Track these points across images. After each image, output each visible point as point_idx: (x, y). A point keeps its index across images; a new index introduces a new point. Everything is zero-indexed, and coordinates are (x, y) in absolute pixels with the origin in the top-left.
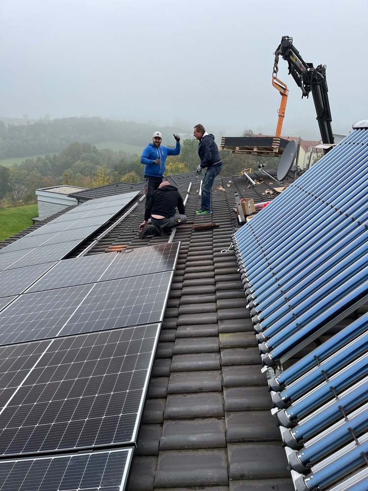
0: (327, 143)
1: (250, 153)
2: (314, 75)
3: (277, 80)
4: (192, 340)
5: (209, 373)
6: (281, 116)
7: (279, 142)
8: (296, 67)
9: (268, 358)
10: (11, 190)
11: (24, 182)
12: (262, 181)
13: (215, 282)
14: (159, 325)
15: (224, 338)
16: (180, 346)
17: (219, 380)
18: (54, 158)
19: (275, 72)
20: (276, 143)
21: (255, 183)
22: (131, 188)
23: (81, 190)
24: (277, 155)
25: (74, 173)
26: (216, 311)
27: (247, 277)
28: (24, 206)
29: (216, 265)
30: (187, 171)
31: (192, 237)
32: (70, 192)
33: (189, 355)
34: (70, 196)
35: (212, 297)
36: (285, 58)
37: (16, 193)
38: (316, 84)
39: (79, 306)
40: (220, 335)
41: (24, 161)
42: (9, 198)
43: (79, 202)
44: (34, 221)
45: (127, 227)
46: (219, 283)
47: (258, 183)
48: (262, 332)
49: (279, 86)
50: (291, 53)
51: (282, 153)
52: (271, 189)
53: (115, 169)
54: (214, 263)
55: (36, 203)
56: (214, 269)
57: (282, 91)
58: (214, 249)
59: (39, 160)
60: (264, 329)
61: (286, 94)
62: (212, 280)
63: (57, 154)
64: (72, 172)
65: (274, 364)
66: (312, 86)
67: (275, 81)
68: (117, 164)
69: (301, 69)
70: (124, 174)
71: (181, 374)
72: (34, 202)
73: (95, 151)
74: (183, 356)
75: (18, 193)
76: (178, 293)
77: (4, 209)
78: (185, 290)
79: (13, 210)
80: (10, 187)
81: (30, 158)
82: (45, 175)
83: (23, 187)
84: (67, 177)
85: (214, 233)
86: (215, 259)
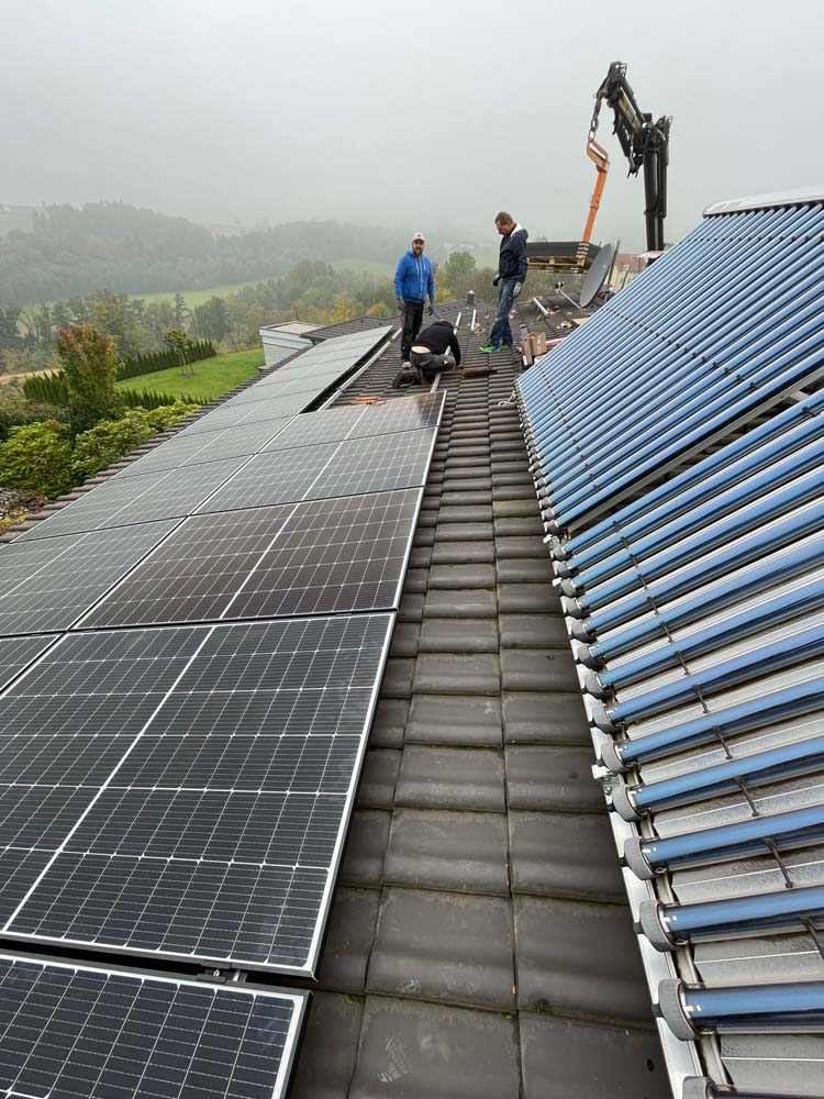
0: (654, 251)
1: (544, 267)
2: (651, 136)
3: (596, 145)
5: (480, 544)
6: (594, 208)
7: (587, 249)
8: (625, 120)
9: (554, 525)
10: (229, 330)
11: (244, 319)
12: (557, 309)
13: (490, 442)
14: (421, 490)
15: (499, 507)
16: (446, 514)
18: (279, 282)
19: (593, 129)
20: (582, 251)
21: (548, 313)
22: (380, 323)
23: (315, 328)
24: (581, 270)
25: (306, 305)
26: (490, 476)
27: (532, 434)
28: (247, 352)
29: (491, 421)
31: (462, 385)
32: (303, 331)
34: (302, 336)
35: (486, 460)
36: (612, 103)
38: (652, 152)
40: (494, 503)
41: (242, 290)
42: (228, 341)
43: (314, 343)
44: (261, 370)
45: (377, 374)
46: (494, 443)
47: (552, 313)
48: (549, 497)
49: (597, 154)
50: (621, 94)
51: (589, 267)
52: (568, 320)
53: (359, 299)
54: (489, 419)
55: (262, 347)
56: (489, 426)
57: (600, 165)
58: (490, 401)
59: (260, 287)
60: (551, 493)
61: (606, 169)
62: (487, 440)
63: (283, 279)
64: (303, 303)
65: (560, 532)
66: (646, 155)
67: (591, 145)
68: (361, 292)
69: (634, 125)
71: (446, 544)
72: (258, 345)
73: (332, 273)
74: (450, 524)
75: (238, 334)
76: (444, 454)
77: (224, 355)
78: (452, 451)
79: (235, 356)
80: (228, 327)
81: (249, 285)
82: (269, 308)
83: (244, 325)
84: (297, 311)
85: (490, 381)
86: (490, 414)
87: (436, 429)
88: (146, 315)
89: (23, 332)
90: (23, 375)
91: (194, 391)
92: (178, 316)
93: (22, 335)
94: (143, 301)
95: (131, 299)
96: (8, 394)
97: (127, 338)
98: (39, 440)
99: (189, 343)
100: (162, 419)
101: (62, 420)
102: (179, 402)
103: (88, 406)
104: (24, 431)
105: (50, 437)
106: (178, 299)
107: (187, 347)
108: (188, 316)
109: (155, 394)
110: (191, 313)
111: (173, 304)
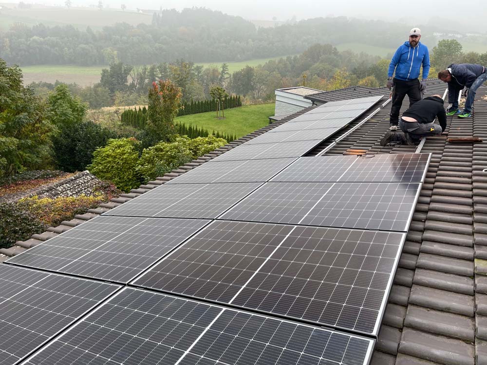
4: (439, 258)
11: (264, 82)
13: (473, 203)
14: (404, 235)
15: (481, 265)
16: (425, 260)
17: (470, 306)
18: (295, 58)
22: (370, 92)
23: (317, 92)
25: (312, 75)
26: (472, 234)
28: (263, 105)
31: (445, 150)
32: (307, 94)
33: (436, 272)
34: (306, 97)
35: (469, 219)
37: (257, 91)
40: (476, 260)
41: (267, 62)
42: (250, 96)
43: (313, 104)
44: (271, 119)
46: (478, 205)
53: (354, 72)
54: (472, 182)
55: (274, 102)
56: (472, 189)
58: (474, 167)
59: (280, 62)
62: (470, 201)
63: (298, 56)
64: (310, 74)
68: (356, 67)
70: (362, 78)
71: (425, 289)
72: (271, 101)
73: (336, 53)
75: (258, 93)
76: (425, 207)
77: (246, 106)
78: (433, 205)
79: (254, 108)
80: (252, 86)
81: (273, 59)
82: (283, 76)
83: (263, 86)
84: (304, 79)
85: (474, 149)
86: (474, 178)
87: (420, 184)
88: (202, 76)
89: (130, 81)
90: (123, 107)
91: (221, 129)
92: (221, 78)
93: (128, 84)
94: (203, 66)
95: (195, 65)
96: (112, 118)
97: (187, 89)
98: (122, 149)
99: (226, 96)
100: (198, 146)
101: (138, 138)
102: (210, 135)
103: (155, 131)
104: (115, 142)
105: (128, 148)
106: (224, 67)
107: (224, 99)
108: (228, 78)
109: (196, 128)
110: (230, 76)
111: (220, 70)
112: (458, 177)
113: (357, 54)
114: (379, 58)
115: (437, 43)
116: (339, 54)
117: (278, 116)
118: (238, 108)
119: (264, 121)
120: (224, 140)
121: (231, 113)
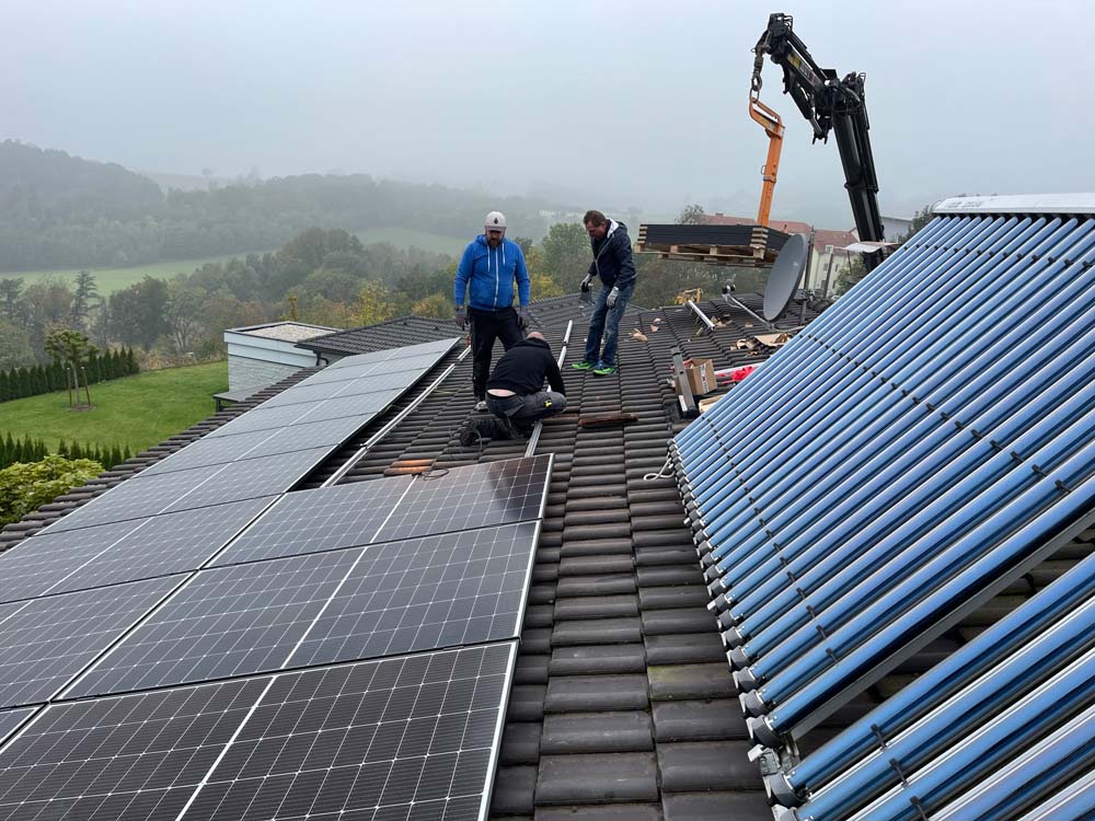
0: (870, 240)
1: (702, 258)
2: (838, 96)
3: (760, 105)
4: (586, 680)
5: (628, 758)
6: (770, 181)
7: (766, 236)
8: (800, 78)
9: (765, 726)
10: (168, 329)
11: (196, 313)
12: (727, 319)
13: (633, 548)
14: (514, 645)
15: (659, 678)
16: (560, 693)
17: (650, 775)
18: (267, 258)
19: (755, 88)
20: (759, 238)
21: (713, 325)
22: (437, 329)
23: (325, 333)
24: (759, 263)
25: (309, 294)
26: (638, 614)
27: (707, 539)
28: (199, 367)
29: (634, 507)
30: (559, 293)
31: (578, 443)
32: (301, 338)
33: (581, 716)
34: (300, 345)
35: (626, 582)
36: (776, 59)
37: (180, 336)
38: (843, 114)
39: (330, 600)
40: (650, 670)
41: (201, 269)
42: (163, 348)
43: (319, 358)
44: (219, 399)
45: (432, 419)
46: (642, 550)
47: (720, 324)
48: (749, 666)
49: (765, 117)
50: (789, 49)
51: (773, 261)
52: (749, 338)
53: (399, 286)
54: (629, 504)
55: (224, 359)
56: (630, 517)
57: (771, 128)
58: (629, 472)
59: (232, 266)
60: (753, 659)
61: (780, 134)
62: (627, 543)
63: (274, 254)
64: (305, 292)
65: (777, 740)
66: (836, 116)
67: (755, 106)
68: (404, 277)
69: (812, 83)
70: (420, 298)
71: (565, 760)
72: (219, 357)
73: (357, 247)
74: (567, 717)
75: (184, 338)
76: (553, 570)
77: (153, 373)
78: (566, 564)
79: (174, 375)
80: (167, 325)
81: (214, 261)
82: (244, 298)
83: (196, 323)
84: (293, 305)
85: (626, 436)
86: (631, 495)
87: (538, 522)
88: (19, 303)
91: (85, 434)
92: (78, 307)
94: (21, 281)
99: (92, 352)
100: (15, 487)
102: (54, 455)
106: (84, 281)
107: (86, 359)
108: (95, 307)
109: (10, 440)
110: (103, 301)
111: (74, 288)
112: (605, 496)
113: (403, 251)
114: (448, 258)
115: (549, 230)
116: (364, 249)
117: (237, 391)
118: (130, 380)
119: (204, 405)
120: (95, 464)
121: (110, 394)
